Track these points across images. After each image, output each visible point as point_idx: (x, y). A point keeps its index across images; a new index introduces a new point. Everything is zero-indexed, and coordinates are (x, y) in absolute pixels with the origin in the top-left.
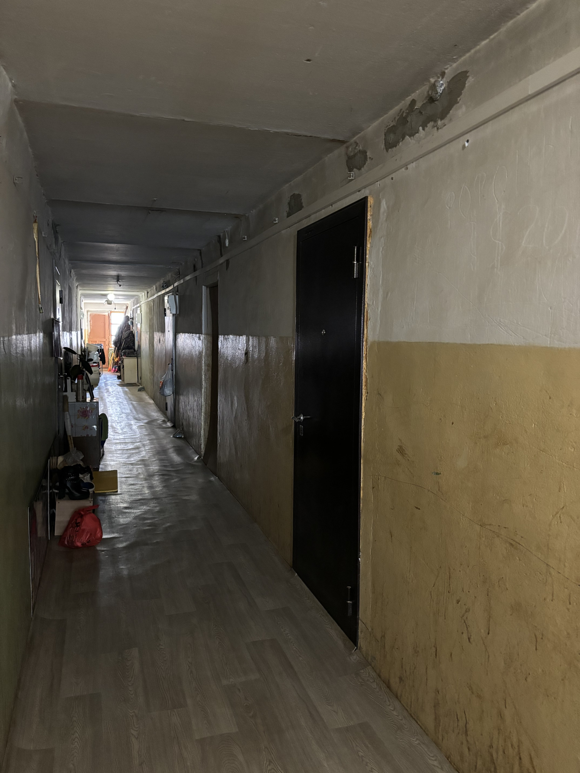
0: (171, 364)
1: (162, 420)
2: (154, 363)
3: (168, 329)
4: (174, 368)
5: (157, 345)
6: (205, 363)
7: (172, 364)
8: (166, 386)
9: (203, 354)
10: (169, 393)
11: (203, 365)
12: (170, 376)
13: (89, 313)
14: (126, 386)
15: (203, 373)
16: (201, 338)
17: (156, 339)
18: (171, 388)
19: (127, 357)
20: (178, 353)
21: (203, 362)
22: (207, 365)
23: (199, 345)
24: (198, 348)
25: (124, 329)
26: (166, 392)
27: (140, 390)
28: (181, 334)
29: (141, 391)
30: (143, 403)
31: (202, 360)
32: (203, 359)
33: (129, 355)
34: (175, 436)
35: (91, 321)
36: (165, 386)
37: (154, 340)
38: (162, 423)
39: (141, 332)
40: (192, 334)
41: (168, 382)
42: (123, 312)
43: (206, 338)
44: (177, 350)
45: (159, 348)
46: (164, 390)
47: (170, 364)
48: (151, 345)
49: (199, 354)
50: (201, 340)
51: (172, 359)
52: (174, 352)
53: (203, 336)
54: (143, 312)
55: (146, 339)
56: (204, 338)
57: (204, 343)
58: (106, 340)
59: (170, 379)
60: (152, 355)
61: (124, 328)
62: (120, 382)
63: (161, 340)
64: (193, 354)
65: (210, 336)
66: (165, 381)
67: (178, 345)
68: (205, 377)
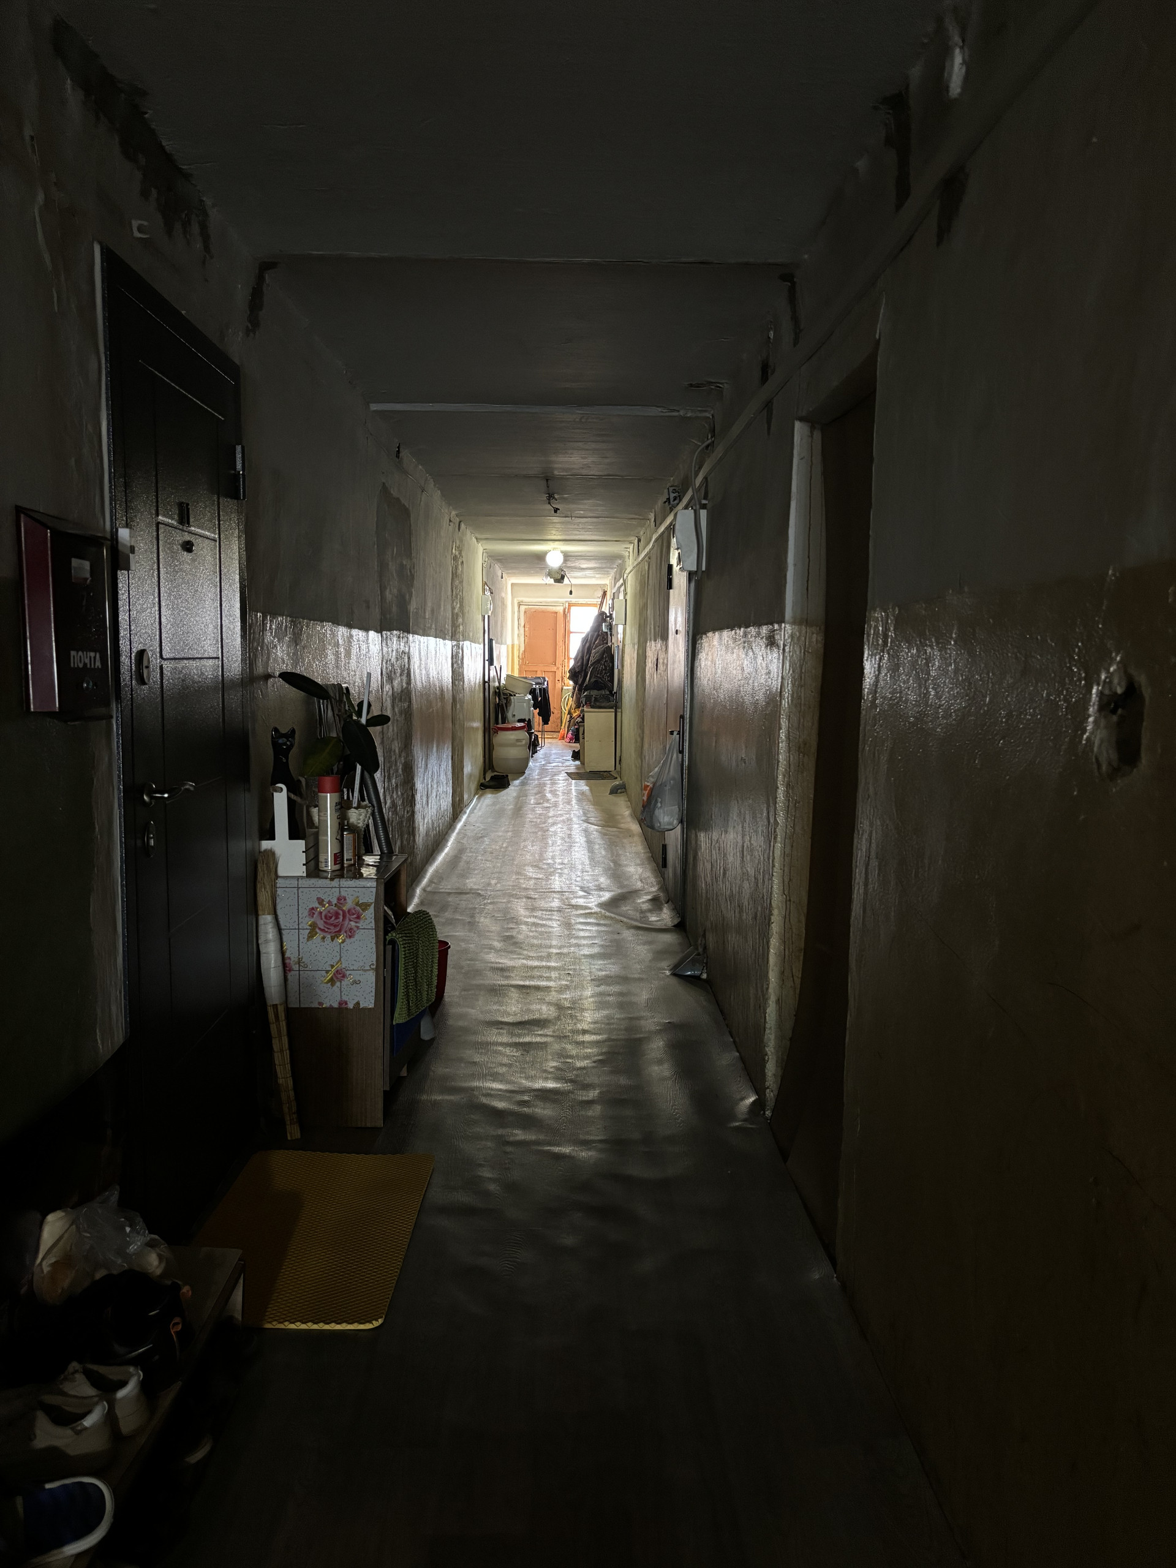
0: (679, 731)
1: (649, 897)
2: (644, 725)
3: (676, 627)
4: (687, 744)
5: (652, 676)
6: (788, 737)
7: (681, 733)
8: (659, 800)
9: (785, 703)
10: (670, 824)
11: (783, 746)
12: (673, 771)
13: (523, 608)
14: (587, 779)
15: (780, 777)
16: (780, 639)
17: (650, 660)
18: (676, 808)
19: (592, 707)
20: (698, 698)
21: (783, 736)
22: (798, 747)
23: (767, 667)
24: (763, 681)
25: (594, 643)
26: (661, 820)
27: (614, 791)
28: (710, 634)
29: (616, 793)
30: (615, 829)
31: (780, 728)
32: (784, 723)
33: (598, 704)
34: (677, 971)
35: (527, 626)
36: (656, 802)
37: (647, 663)
38: (650, 907)
39: (624, 645)
40: (742, 629)
41: (668, 788)
42: (594, 605)
43: (799, 639)
44: (696, 690)
45: (654, 685)
46: (654, 813)
47: (675, 733)
48: (639, 678)
49: (768, 703)
50: (778, 647)
51: (682, 717)
52: (688, 697)
53: (788, 627)
54: (628, 597)
55: (633, 661)
56: (792, 636)
57: (791, 657)
58: (558, 668)
59: (673, 779)
60: (640, 704)
61: (596, 641)
62: (577, 767)
63: (660, 661)
64: (743, 702)
65: (814, 629)
66: (658, 784)
67: (699, 673)
68: (787, 795)
